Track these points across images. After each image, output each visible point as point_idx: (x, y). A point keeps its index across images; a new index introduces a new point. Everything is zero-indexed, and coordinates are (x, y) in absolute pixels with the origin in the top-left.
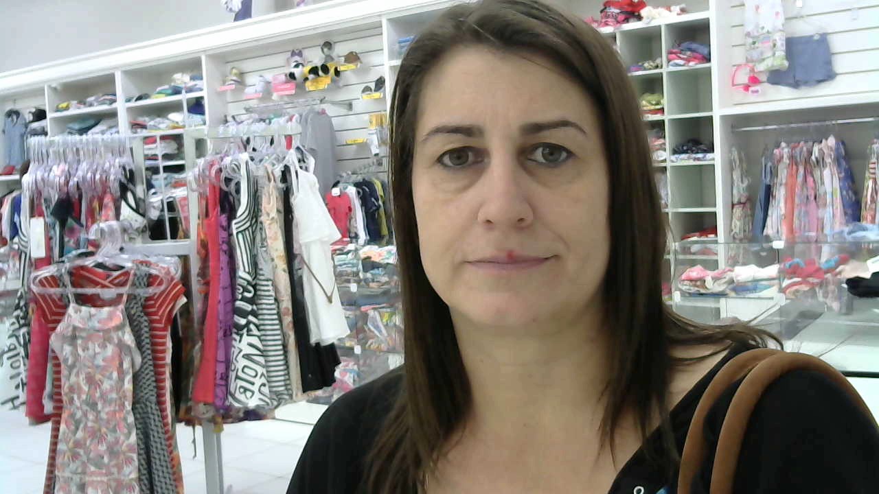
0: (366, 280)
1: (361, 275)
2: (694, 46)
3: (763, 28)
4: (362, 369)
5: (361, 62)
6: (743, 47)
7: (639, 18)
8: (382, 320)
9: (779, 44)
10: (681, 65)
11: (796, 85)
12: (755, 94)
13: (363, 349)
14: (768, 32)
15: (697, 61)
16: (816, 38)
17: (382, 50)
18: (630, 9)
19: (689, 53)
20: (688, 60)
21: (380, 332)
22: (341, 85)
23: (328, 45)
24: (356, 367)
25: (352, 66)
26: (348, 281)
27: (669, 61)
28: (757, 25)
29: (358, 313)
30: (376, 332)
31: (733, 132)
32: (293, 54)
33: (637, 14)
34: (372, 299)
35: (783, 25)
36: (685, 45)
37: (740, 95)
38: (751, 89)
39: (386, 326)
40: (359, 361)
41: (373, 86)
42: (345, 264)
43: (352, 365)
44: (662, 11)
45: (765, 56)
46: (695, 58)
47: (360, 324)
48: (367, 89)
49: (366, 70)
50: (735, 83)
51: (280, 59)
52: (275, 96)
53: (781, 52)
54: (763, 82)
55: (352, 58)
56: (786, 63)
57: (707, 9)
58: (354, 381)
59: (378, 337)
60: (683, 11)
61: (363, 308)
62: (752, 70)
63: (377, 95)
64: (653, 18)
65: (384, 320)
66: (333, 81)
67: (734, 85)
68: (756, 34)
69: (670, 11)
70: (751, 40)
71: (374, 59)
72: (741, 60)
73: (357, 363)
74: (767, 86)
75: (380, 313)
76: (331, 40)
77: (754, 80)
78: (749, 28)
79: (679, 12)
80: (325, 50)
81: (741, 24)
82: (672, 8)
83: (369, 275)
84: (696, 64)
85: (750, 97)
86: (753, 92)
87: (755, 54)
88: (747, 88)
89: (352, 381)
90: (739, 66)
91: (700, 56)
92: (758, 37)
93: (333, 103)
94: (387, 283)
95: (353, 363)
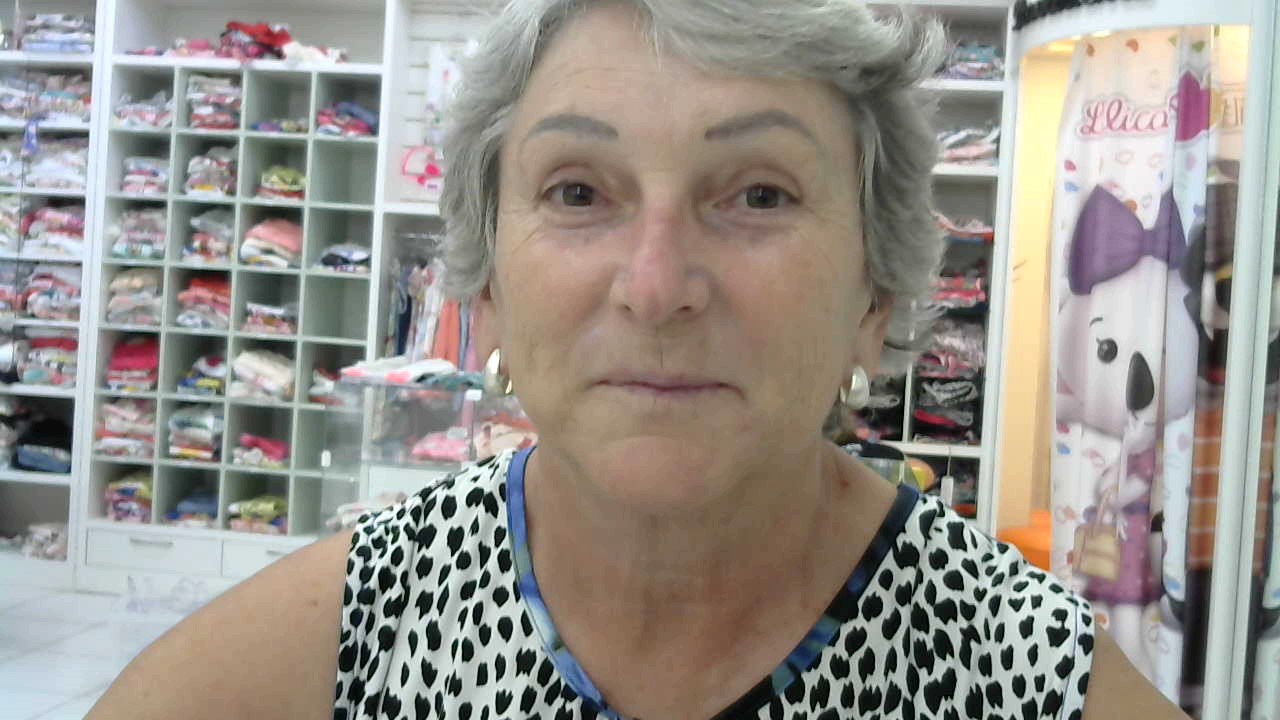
2: (356, 110)
6: (422, 123)
7: (279, 55)
10: (333, 132)
12: (433, 190)
15: (357, 132)
18: (266, 40)
19: (348, 118)
20: (345, 128)
27: (318, 124)
28: (443, 98)
31: (398, 238)
33: (276, 48)
36: (344, 105)
37: (411, 188)
38: (425, 182)
44: (314, 52)
46: (356, 127)
57: (378, 61)
60: (343, 58)
64: (300, 61)
67: (404, 172)
68: (441, 108)
69: (326, 54)
70: (431, 116)
72: (418, 141)
77: (433, 171)
79: (339, 58)
81: (421, 91)
82: (330, 51)
84: (358, 136)
85: (426, 193)
86: (431, 187)
87: (437, 136)
88: (421, 179)
90: (413, 149)
91: (363, 125)
92: (443, 112)
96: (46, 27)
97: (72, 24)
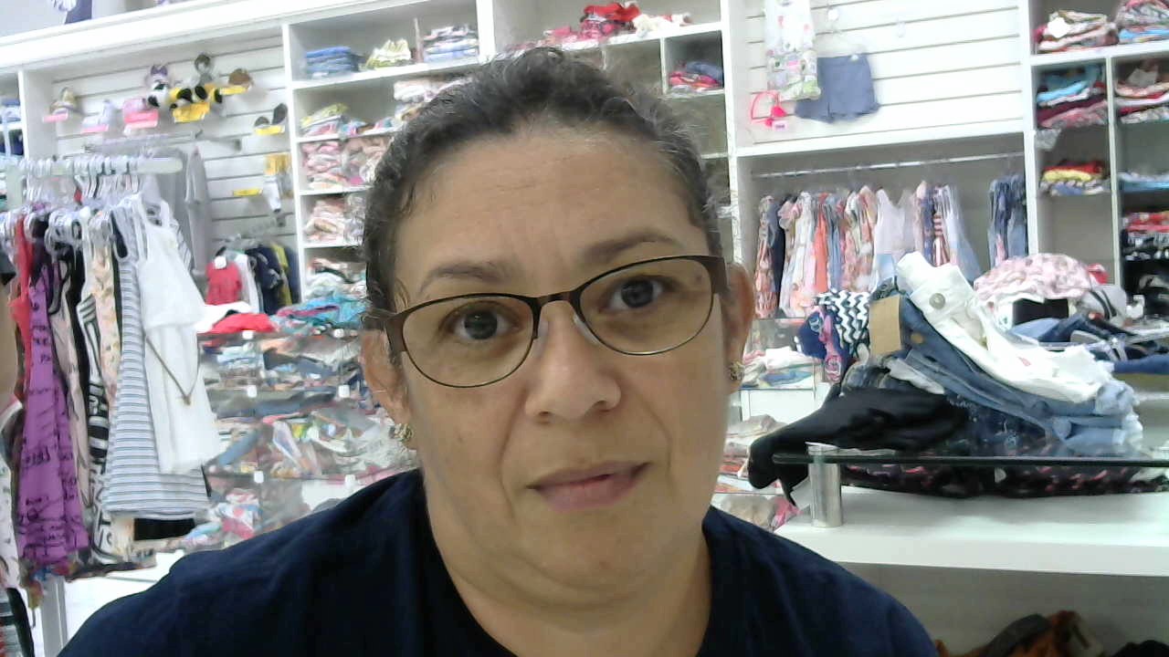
0: (269, 381)
1: (263, 374)
2: (703, 67)
3: (788, 46)
4: (266, 504)
5: (253, 84)
6: (763, 69)
7: (631, 29)
8: (293, 435)
9: (809, 66)
10: (686, 91)
11: (831, 118)
12: (781, 129)
13: (267, 477)
14: (795, 50)
15: (707, 86)
16: (855, 58)
17: (282, 67)
18: (618, 17)
19: (696, 76)
20: (695, 84)
21: (289, 450)
22: (224, 113)
23: (205, 59)
24: (256, 502)
25: (239, 89)
26: (243, 383)
27: (670, 85)
28: (781, 42)
29: (258, 426)
30: (284, 450)
31: (754, 179)
32: (154, 71)
33: (628, 24)
34: (277, 406)
35: (814, 42)
36: (691, 64)
37: (760, 130)
38: (775, 123)
39: (299, 443)
40: (260, 493)
41: (270, 117)
42: (238, 359)
43: (250, 500)
44: (660, 20)
45: (792, 81)
46: (704, 82)
47: (261, 441)
48: (262, 121)
49: (259, 95)
50: (754, 116)
51: (135, 79)
52: (128, 130)
53: (811, 77)
54: (789, 115)
55: (240, 77)
56: (818, 91)
57: (718, 18)
58: (254, 520)
59: (286, 457)
60: (687, 20)
61: (266, 420)
62: (776, 98)
63: (277, 129)
64: (649, 30)
65: (297, 435)
66: (212, 109)
67: (753, 118)
68: (780, 53)
69: (671, 21)
70: (772, 61)
71: (272, 80)
72: (762, 86)
73: (258, 496)
74: (795, 119)
75: (290, 426)
76: (209, 52)
77: (779, 112)
78: (771, 45)
79: (682, 21)
80: (201, 66)
81: (760, 39)
82: (674, 17)
83: (273, 373)
84: (706, 90)
85: (774, 133)
86: (779, 127)
87: (779, 79)
88: (769, 122)
89: (251, 521)
90: (759, 94)
91: (710, 80)
92: (783, 57)
93: (215, 140)
94: (299, 384)
95: (252, 496)
96: (440, 39)
97: (459, 33)
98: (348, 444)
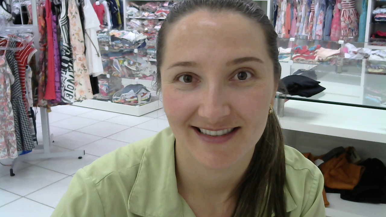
0: (113, 46)
1: (110, 43)
4: (110, 84)
8: (119, 64)
13: (111, 76)
21: (118, 68)
24: (107, 84)
26: (104, 45)
29: (108, 60)
30: (117, 69)
34: (115, 54)
39: (121, 66)
40: (109, 81)
42: (103, 38)
43: (105, 83)
47: (109, 65)
58: (106, 89)
59: (117, 71)
61: (111, 58)
65: (121, 64)
73: (108, 82)
75: (118, 60)
83: (114, 43)
89: (105, 89)
94: (122, 47)
95: (106, 82)
98: (137, 68)
